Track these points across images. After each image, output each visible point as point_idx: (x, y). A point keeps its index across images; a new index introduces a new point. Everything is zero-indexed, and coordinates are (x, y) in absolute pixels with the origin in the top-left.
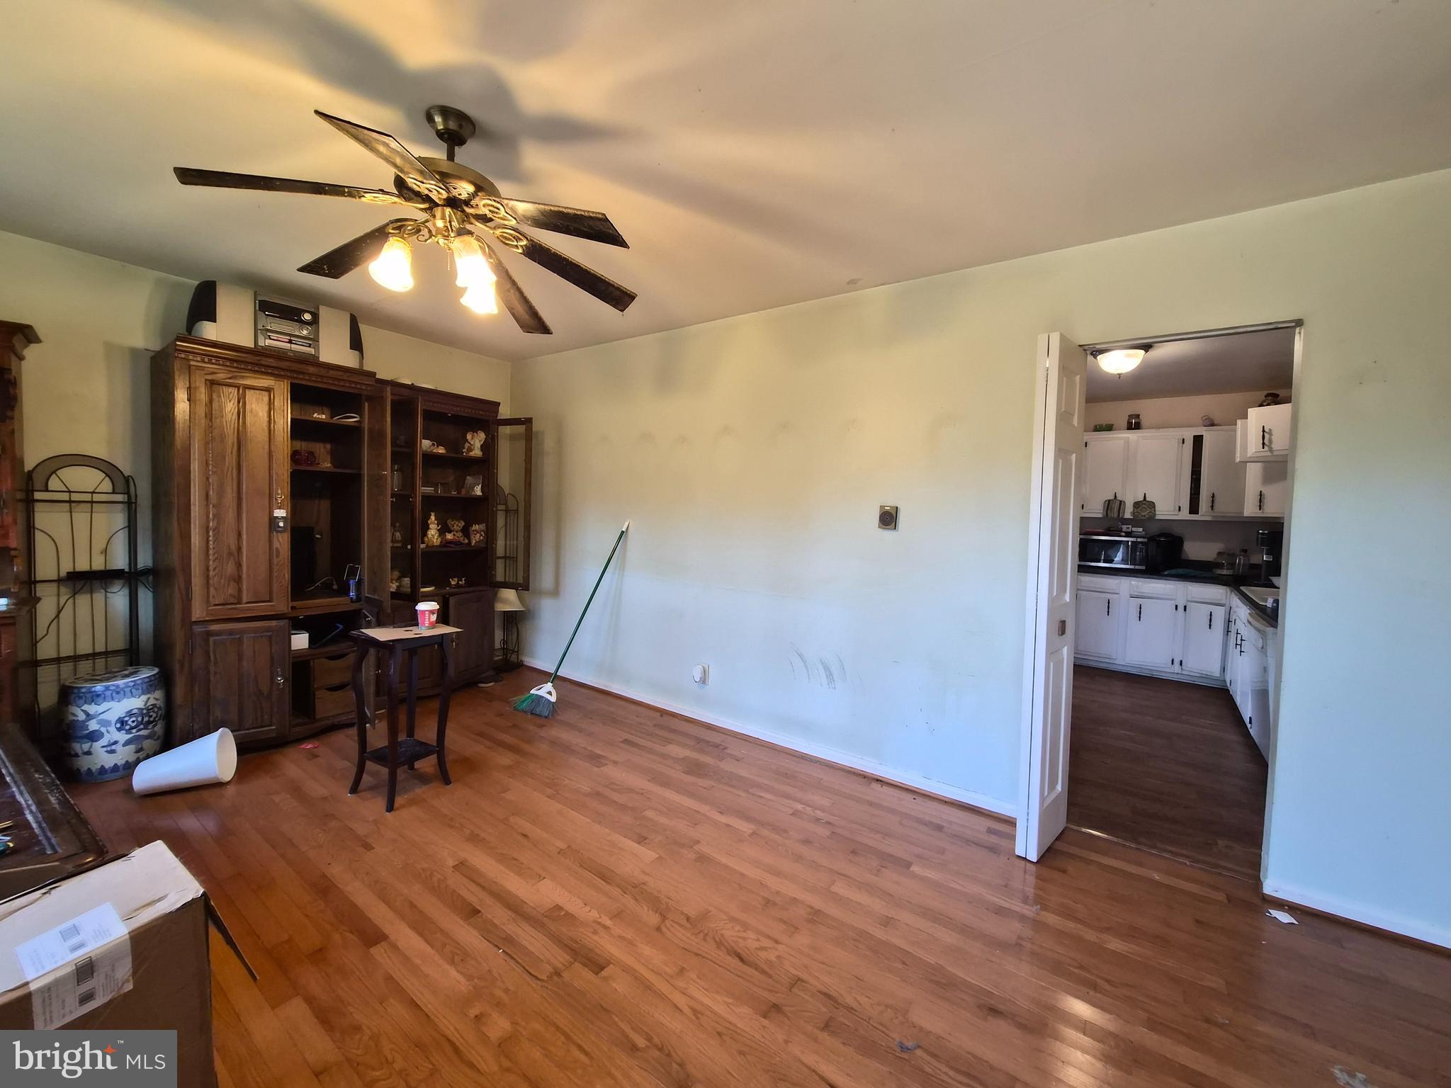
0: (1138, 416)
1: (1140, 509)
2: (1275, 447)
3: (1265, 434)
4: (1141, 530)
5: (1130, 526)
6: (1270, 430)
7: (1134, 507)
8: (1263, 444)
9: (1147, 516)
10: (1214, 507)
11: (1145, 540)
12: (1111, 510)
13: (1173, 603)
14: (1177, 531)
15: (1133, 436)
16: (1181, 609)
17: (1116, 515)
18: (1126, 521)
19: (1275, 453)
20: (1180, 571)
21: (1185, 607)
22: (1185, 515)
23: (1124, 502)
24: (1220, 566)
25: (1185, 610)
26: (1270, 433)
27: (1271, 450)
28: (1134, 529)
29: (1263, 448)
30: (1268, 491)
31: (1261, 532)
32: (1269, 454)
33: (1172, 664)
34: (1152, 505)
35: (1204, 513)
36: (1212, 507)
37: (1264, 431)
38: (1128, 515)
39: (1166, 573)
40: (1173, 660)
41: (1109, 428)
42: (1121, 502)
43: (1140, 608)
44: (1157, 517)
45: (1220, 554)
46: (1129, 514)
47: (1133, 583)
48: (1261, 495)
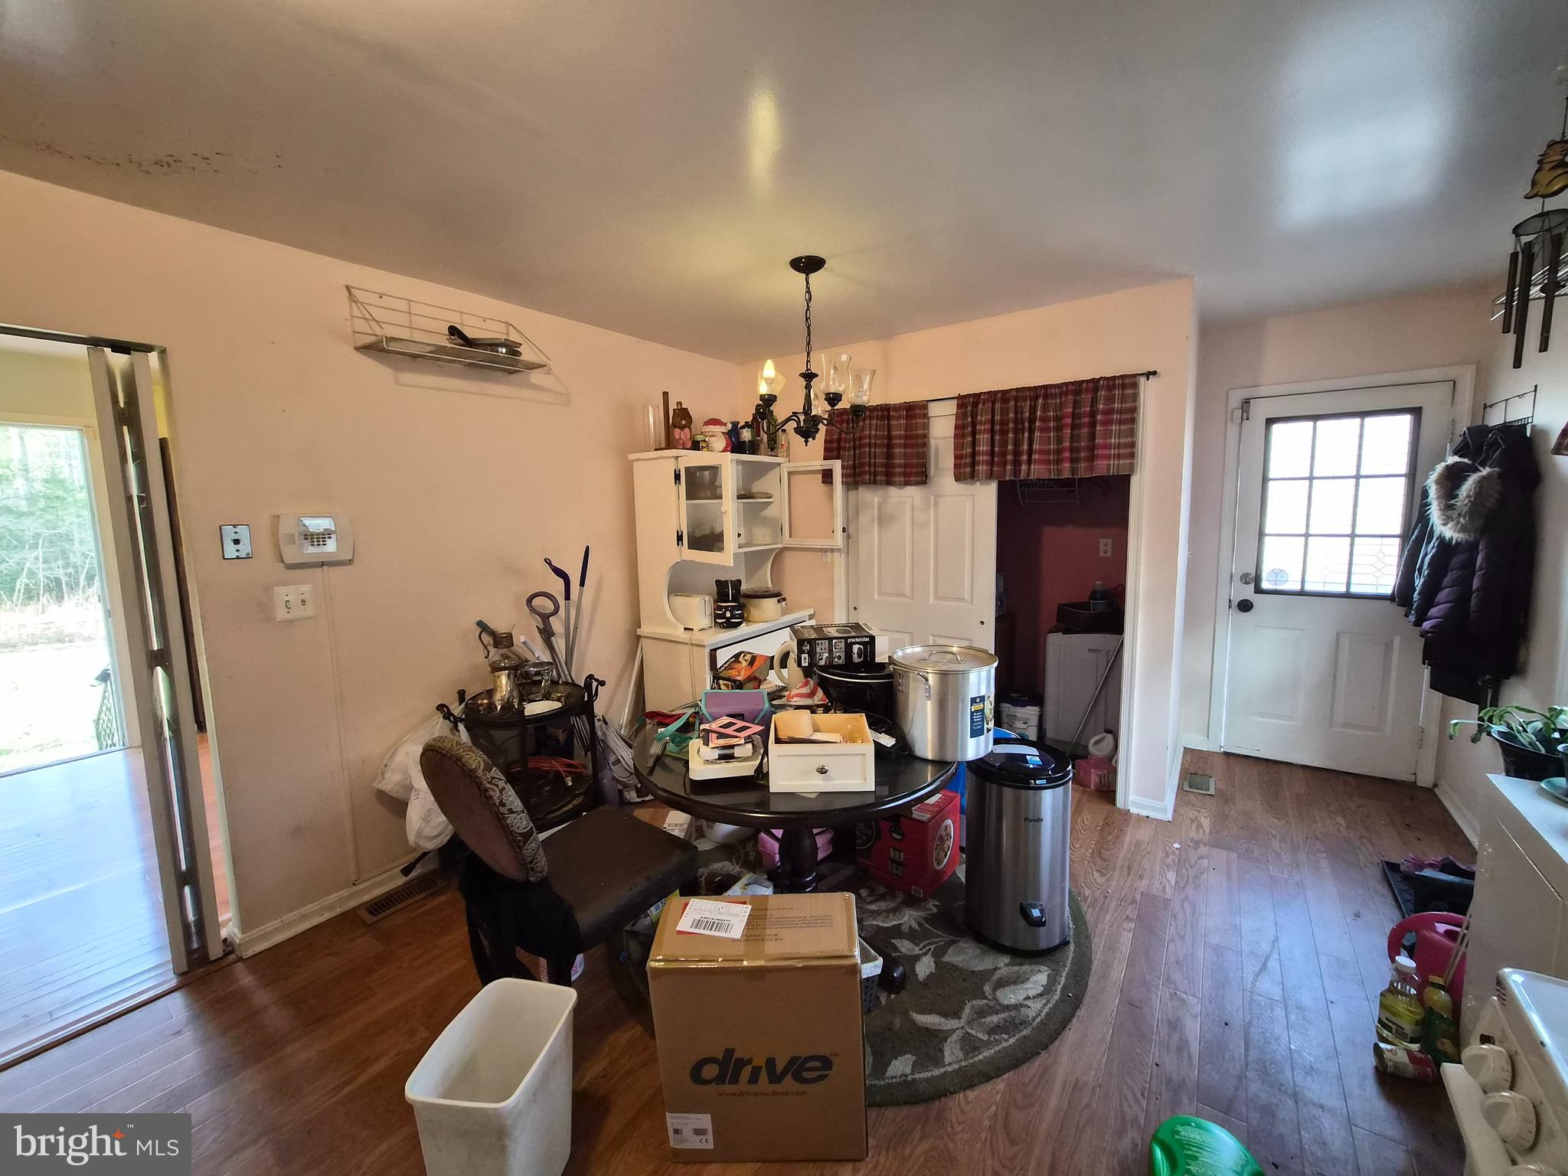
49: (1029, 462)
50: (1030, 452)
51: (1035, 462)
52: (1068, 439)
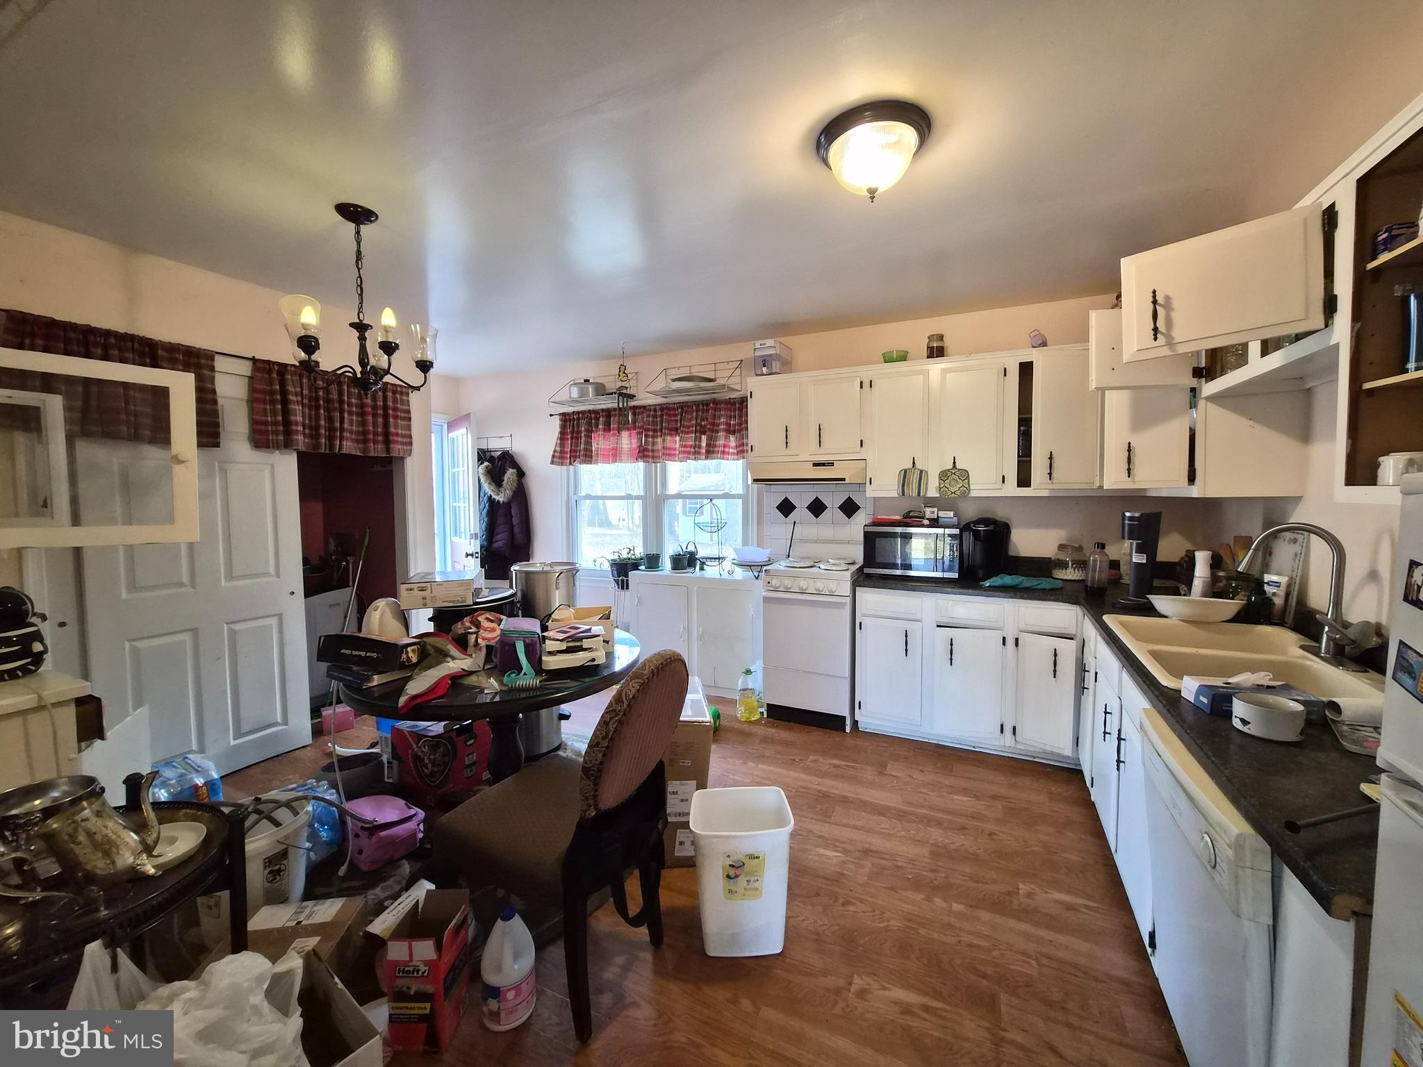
0: (941, 337)
1: (948, 481)
2: (1178, 334)
3: (1157, 307)
4: (951, 514)
5: (936, 510)
6: (1167, 298)
7: (940, 479)
8: (1156, 330)
9: (958, 493)
10: (1054, 475)
11: (956, 531)
12: (908, 485)
13: (998, 636)
14: (1001, 513)
15: (936, 367)
16: (1011, 642)
17: (915, 494)
18: (930, 502)
19: (1182, 349)
20: (1008, 580)
21: (1017, 640)
22: (1011, 489)
23: (927, 472)
24: (1062, 565)
25: (1017, 645)
26: (1168, 306)
27: (1170, 343)
28: (942, 514)
29: (1155, 339)
30: (1141, 443)
31: (1128, 514)
32: (1166, 352)
33: (1002, 732)
34: (965, 475)
35: (1039, 486)
36: (1050, 474)
37: (1155, 302)
38: (932, 492)
39: (987, 584)
40: (1002, 726)
41: (903, 357)
42: (921, 471)
43: (952, 645)
44: (973, 494)
45: (1062, 547)
46: (935, 490)
47: (940, 602)
48: (1129, 450)
49: (341, 439)
50: (342, 430)
51: (347, 439)
52: (371, 425)
